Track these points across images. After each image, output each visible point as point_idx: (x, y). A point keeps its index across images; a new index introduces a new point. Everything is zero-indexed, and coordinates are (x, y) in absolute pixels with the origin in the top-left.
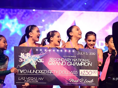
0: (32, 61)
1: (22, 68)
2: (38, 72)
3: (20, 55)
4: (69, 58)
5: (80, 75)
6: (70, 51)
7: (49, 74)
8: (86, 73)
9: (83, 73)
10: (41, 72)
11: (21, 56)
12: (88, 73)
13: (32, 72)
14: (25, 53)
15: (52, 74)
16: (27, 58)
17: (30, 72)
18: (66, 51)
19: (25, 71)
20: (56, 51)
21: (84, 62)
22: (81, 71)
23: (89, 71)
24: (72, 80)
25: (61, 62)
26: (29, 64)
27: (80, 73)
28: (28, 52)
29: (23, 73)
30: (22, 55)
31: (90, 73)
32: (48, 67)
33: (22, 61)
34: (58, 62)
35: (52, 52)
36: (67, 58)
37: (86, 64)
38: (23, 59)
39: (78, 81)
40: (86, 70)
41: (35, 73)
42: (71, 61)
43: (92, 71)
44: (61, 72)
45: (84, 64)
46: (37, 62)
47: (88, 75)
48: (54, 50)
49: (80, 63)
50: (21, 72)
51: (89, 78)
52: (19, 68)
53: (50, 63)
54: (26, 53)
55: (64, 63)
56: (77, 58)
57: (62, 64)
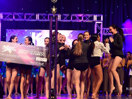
26: (7, 51)
28: (8, 45)
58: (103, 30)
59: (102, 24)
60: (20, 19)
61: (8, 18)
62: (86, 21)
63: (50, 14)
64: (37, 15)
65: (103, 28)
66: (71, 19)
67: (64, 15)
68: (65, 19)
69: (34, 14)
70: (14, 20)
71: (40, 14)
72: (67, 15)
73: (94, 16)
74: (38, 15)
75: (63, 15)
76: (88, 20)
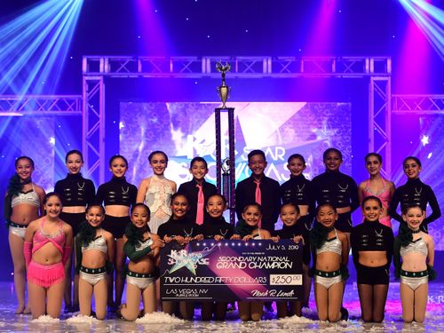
0: (189, 263)
1: (172, 275)
2: (199, 280)
3: (170, 253)
4: (252, 256)
5: (271, 284)
6: (253, 244)
7: (218, 283)
8: (281, 280)
9: (275, 280)
10: (204, 280)
11: (171, 256)
12: (286, 280)
13: (189, 280)
14: (178, 250)
15: (222, 283)
16: (181, 257)
17: (186, 280)
18: (246, 244)
19: (177, 280)
20: (230, 245)
21: (279, 261)
22: (272, 276)
23: (286, 276)
24: (258, 293)
25: (238, 263)
26: (185, 268)
27: (271, 280)
28: (183, 249)
29: (174, 282)
30: (173, 254)
31: (289, 280)
32: (215, 272)
33: (172, 263)
34: (234, 263)
35: (223, 247)
36: (248, 256)
37: (283, 265)
38: (175, 261)
39: (266, 294)
40: (281, 276)
41: (193, 282)
42: (256, 260)
43: (292, 276)
44: (237, 279)
45: (279, 265)
46: (197, 264)
47: (285, 284)
48: (227, 244)
49: (271, 263)
50: (171, 281)
51: (287, 288)
52: (168, 275)
53: (220, 264)
54: (180, 250)
55: (243, 265)
56: (266, 255)
57: (240, 267)
58: (393, 100)
59: (389, 82)
60: (158, 72)
61: (123, 71)
62: (345, 76)
63: (241, 58)
64: (204, 61)
65: (392, 93)
66: (302, 70)
67: (280, 58)
68: (285, 71)
69: (196, 58)
70: (140, 76)
71: (214, 57)
72: (290, 59)
73: (367, 61)
74: (209, 62)
75: (277, 59)
76: (348, 71)
